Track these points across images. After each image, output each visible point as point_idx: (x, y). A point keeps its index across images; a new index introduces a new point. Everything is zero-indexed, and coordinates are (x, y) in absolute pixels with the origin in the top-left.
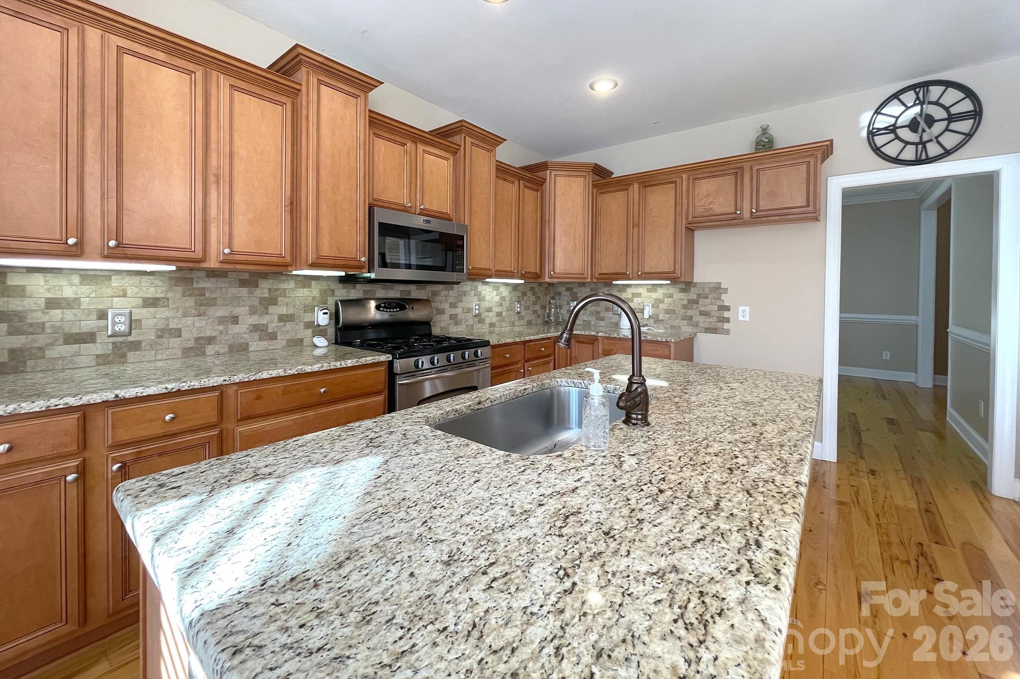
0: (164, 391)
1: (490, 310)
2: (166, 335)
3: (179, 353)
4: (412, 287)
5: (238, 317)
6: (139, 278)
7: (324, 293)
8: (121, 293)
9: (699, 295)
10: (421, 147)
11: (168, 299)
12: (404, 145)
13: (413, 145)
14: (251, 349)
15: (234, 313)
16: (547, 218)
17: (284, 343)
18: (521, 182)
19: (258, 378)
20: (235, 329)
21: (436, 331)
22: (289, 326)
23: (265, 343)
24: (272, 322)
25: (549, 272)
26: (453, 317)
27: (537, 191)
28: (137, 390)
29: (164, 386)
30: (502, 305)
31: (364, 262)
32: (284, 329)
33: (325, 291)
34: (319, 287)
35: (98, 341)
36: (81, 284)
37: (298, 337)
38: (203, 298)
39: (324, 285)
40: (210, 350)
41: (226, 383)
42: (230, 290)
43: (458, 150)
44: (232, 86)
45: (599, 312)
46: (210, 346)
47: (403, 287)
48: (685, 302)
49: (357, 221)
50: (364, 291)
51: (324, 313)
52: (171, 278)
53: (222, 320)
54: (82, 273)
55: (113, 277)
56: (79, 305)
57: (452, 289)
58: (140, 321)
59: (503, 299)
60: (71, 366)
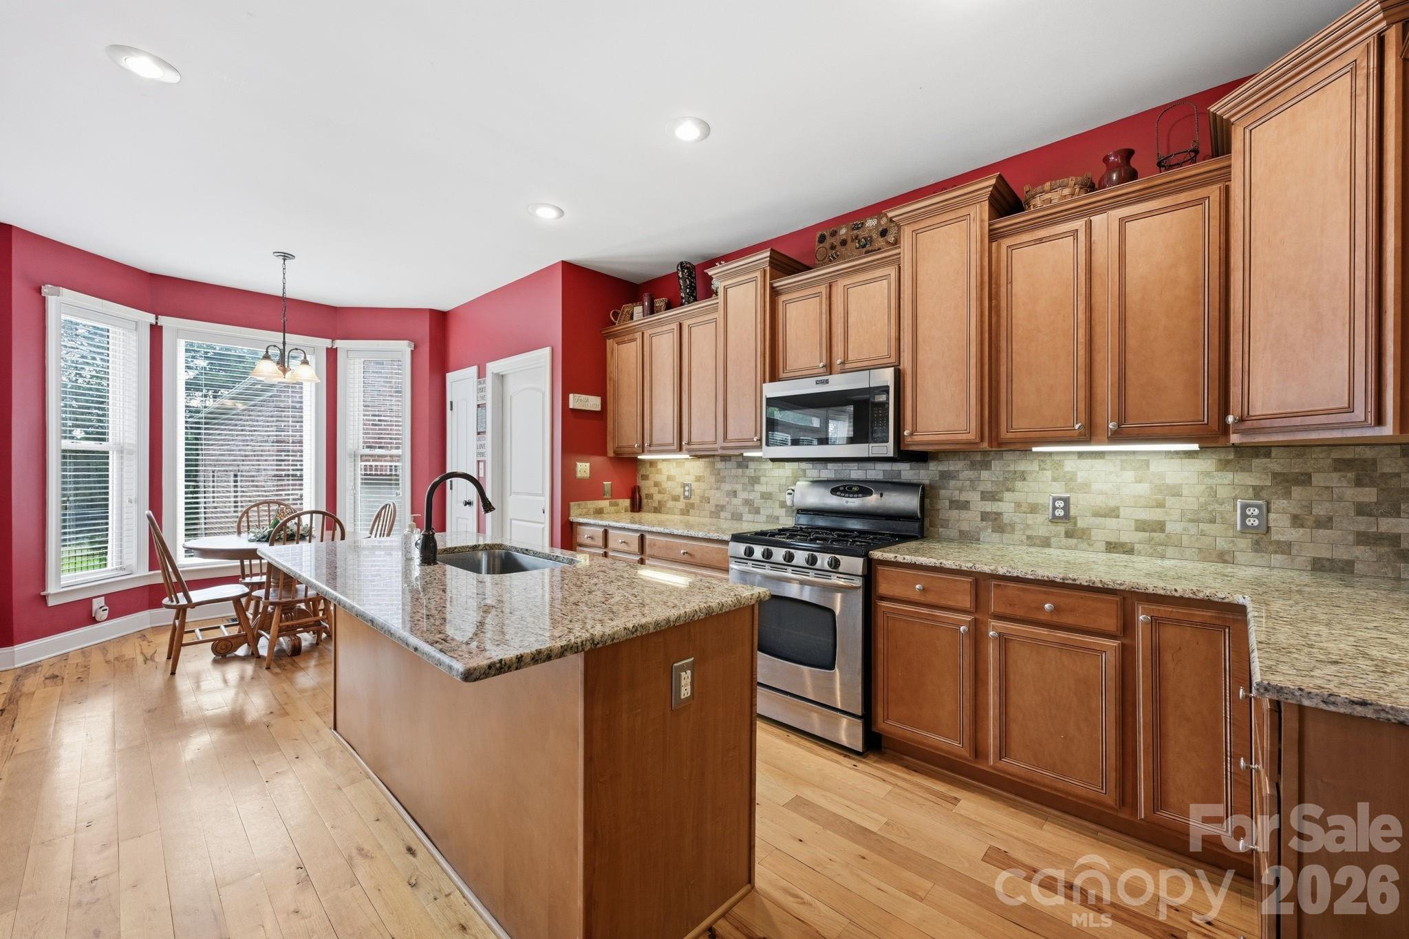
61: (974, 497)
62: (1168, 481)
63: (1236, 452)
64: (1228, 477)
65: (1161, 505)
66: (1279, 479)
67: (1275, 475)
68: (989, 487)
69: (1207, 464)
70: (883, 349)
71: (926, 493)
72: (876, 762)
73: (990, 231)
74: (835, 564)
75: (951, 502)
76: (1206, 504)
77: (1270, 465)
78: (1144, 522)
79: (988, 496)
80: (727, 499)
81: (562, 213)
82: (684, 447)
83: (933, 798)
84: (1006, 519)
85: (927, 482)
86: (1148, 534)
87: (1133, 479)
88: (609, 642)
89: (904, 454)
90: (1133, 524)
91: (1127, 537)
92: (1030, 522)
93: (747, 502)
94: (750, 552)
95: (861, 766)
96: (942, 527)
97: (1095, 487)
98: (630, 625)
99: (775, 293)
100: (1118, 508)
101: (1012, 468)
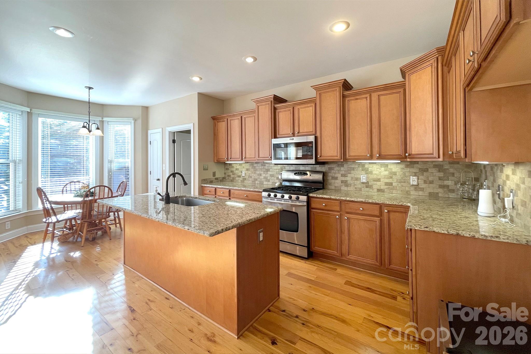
61: (339, 175)
62: (393, 171)
63: (410, 162)
64: (408, 170)
65: (391, 178)
66: (421, 170)
67: (420, 169)
68: (343, 172)
69: (402, 166)
70: (311, 128)
71: (324, 174)
72: (312, 260)
73: (343, 95)
74: (298, 198)
75: (332, 177)
76: (403, 177)
77: (419, 166)
78: (387, 183)
79: (343, 175)
80: (258, 177)
81: (201, 79)
82: (243, 159)
83: (330, 269)
84: (349, 182)
85: (325, 171)
86: (388, 186)
87: (384, 170)
88: (243, 225)
89: (317, 163)
90: (384, 183)
91: (382, 187)
92: (356, 183)
93: (265, 178)
94: (269, 195)
95: (307, 262)
96: (330, 185)
97: (374, 172)
98: (248, 219)
99: (275, 109)
100: (380, 179)
101: (350, 167)
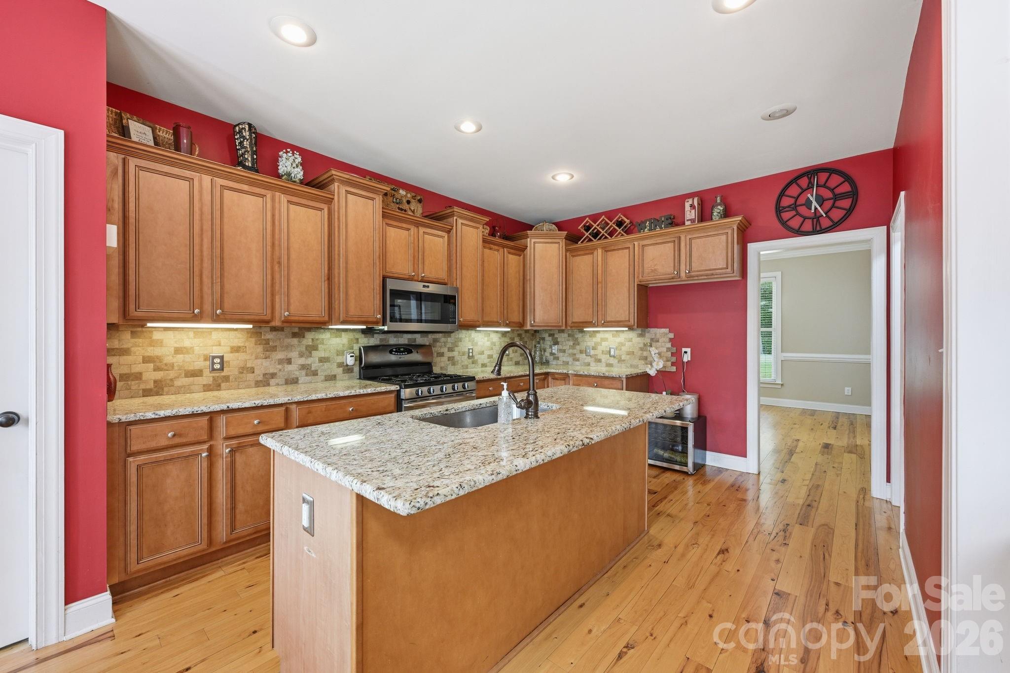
0: (254, 405)
1: (482, 353)
2: (245, 372)
3: (253, 384)
4: (417, 336)
5: (291, 359)
6: (228, 332)
7: (350, 341)
8: (218, 344)
9: (652, 340)
10: (422, 230)
11: (246, 347)
12: (408, 230)
13: (416, 229)
14: (300, 382)
15: (289, 356)
16: (528, 278)
17: (323, 378)
18: (505, 249)
19: (309, 399)
20: (289, 368)
21: (436, 370)
22: (326, 365)
23: (310, 378)
24: (315, 363)
25: (531, 322)
26: (451, 359)
27: (520, 256)
28: (238, 404)
29: (253, 402)
30: (492, 349)
31: (380, 319)
32: (323, 368)
33: (352, 339)
34: (347, 337)
35: (204, 375)
36: (195, 337)
37: (333, 373)
38: (268, 346)
39: (351, 335)
40: (273, 382)
41: (289, 401)
42: (285, 340)
43: (451, 229)
44: (288, 201)
45: (575, 354)
46: (272, 380)
47: (410, 336)
48: (642, 345)
49: (374, 290)
50: (380, 339)
51: (351, 356)
52: (248, 333)
53: (281, 362)
54: (195, 330)
55: (213, 333)
56: (193, 351)
57: (450, 337)
58: (228, 362)
59: (494, 344)
60: (188, 392)
67: (510, 338)
68: (450, 345)
70: (441, 274)
75: (438, 353)
77: (509, 335)
78: (489, 355)
79: (450, 349)
80: (279, 367)
84: (456, 359)
86: (490, 359)
87: (487, 340)
92: (462, 359)
100: (484, 351)
101: (457, 336)
